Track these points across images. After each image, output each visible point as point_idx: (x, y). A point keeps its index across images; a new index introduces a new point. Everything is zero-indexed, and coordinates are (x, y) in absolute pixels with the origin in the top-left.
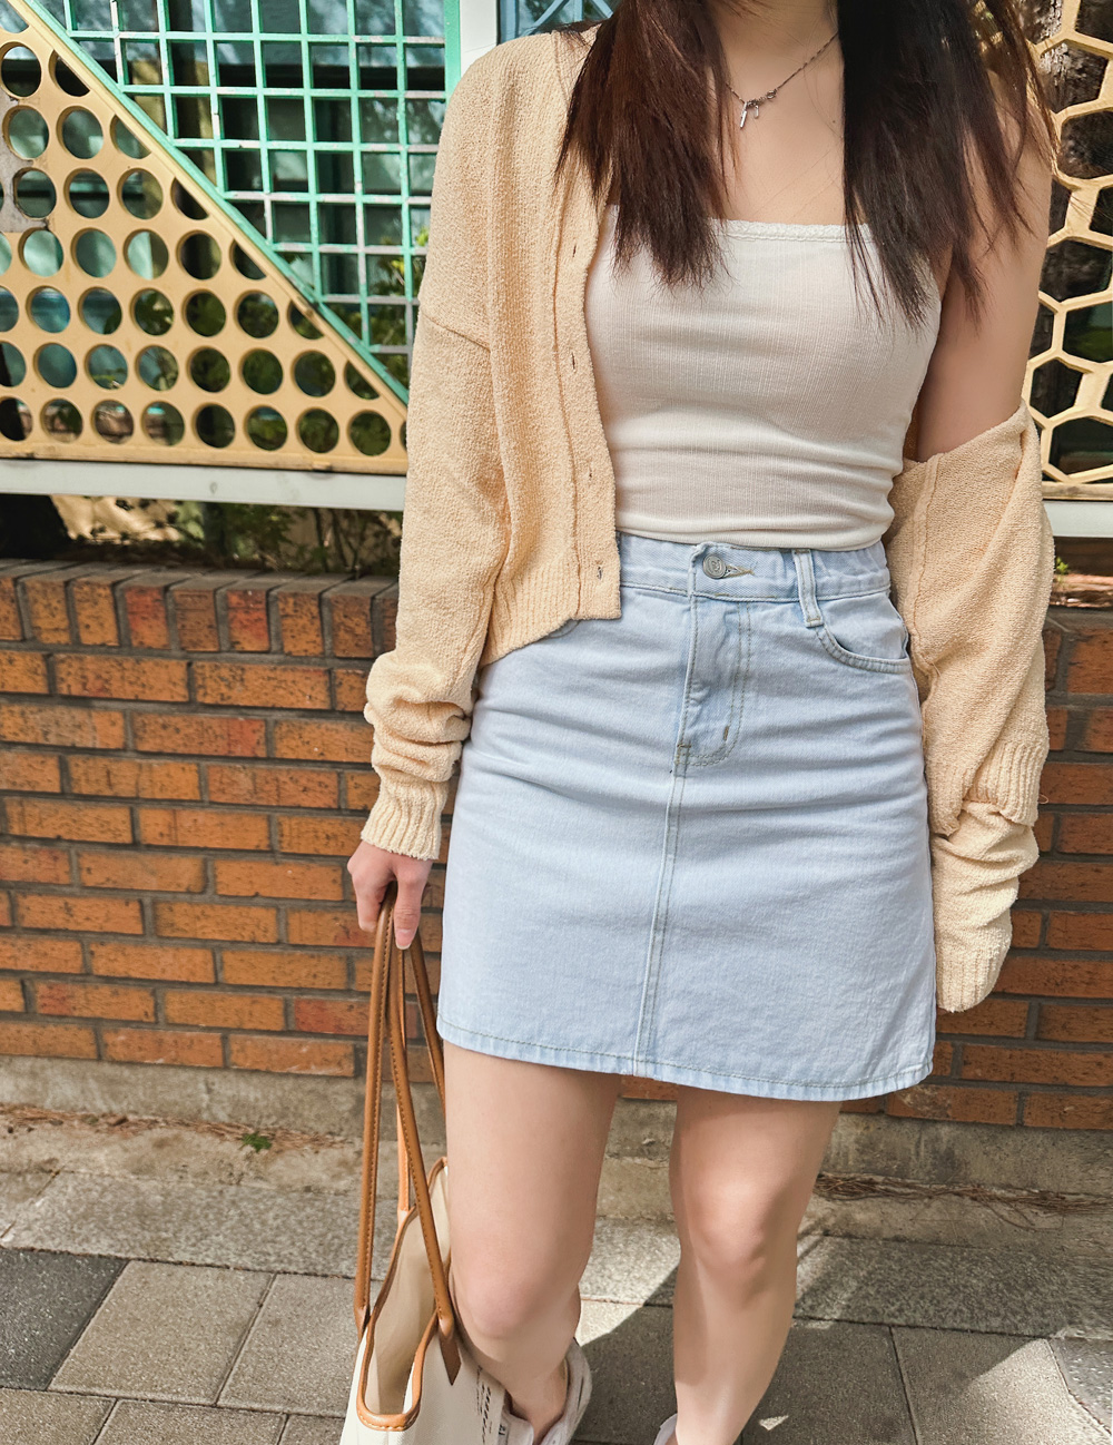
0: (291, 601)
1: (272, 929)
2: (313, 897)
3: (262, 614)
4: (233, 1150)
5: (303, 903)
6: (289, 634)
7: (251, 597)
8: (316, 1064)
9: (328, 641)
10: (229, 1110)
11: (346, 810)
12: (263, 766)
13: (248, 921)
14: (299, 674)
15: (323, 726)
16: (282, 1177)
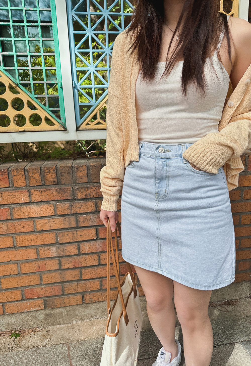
0: (15, 171)
1: (16, 270)
2: (28, 259)
3: (7, 176)
4: (8, 340)
5: (25, 261)
6: (15, 181)
7: (3, 171)
8: (32, 308)
9: (28, 182)
10: (6, 327)
11: (36, 231)
12: (9, 222)
13: (8, 269)
14: (19, 193)
15: (28, 207)
16: (25, 345)
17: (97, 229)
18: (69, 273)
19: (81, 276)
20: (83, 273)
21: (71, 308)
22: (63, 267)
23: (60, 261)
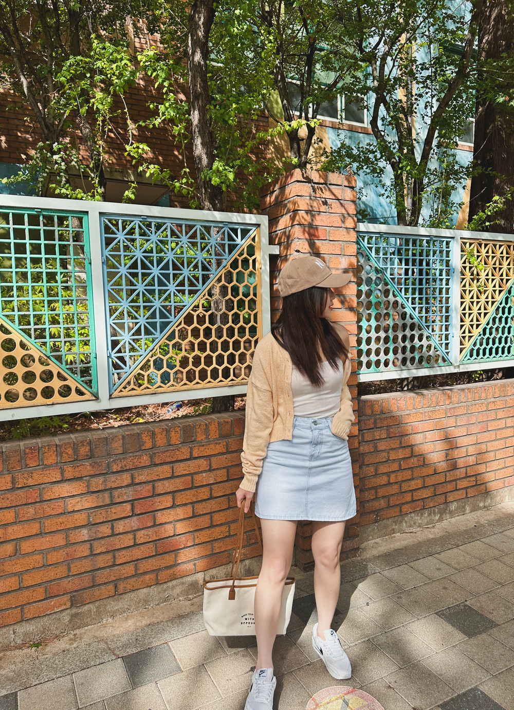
0: (47, 447)
1: (41, 561)
2: (56, 546)
3: (37, 454)
4: (28, 651)
5: (52, 549)
6: (45, 458)
7: (33, 449)
8: (57, 608)
9: (59, 458)
10: (22, 638)
11: (67, 512)
12: (38, 504)
13: (32, 561)
14: (50, 471)
15: (59, 486)
16: (52, 651)
17: (132, 504)
18: (100, 558)
19: (114, 561)
20: (117, 556)
21: (101, 602)
22: (95, 552)
23: (91, 544)
